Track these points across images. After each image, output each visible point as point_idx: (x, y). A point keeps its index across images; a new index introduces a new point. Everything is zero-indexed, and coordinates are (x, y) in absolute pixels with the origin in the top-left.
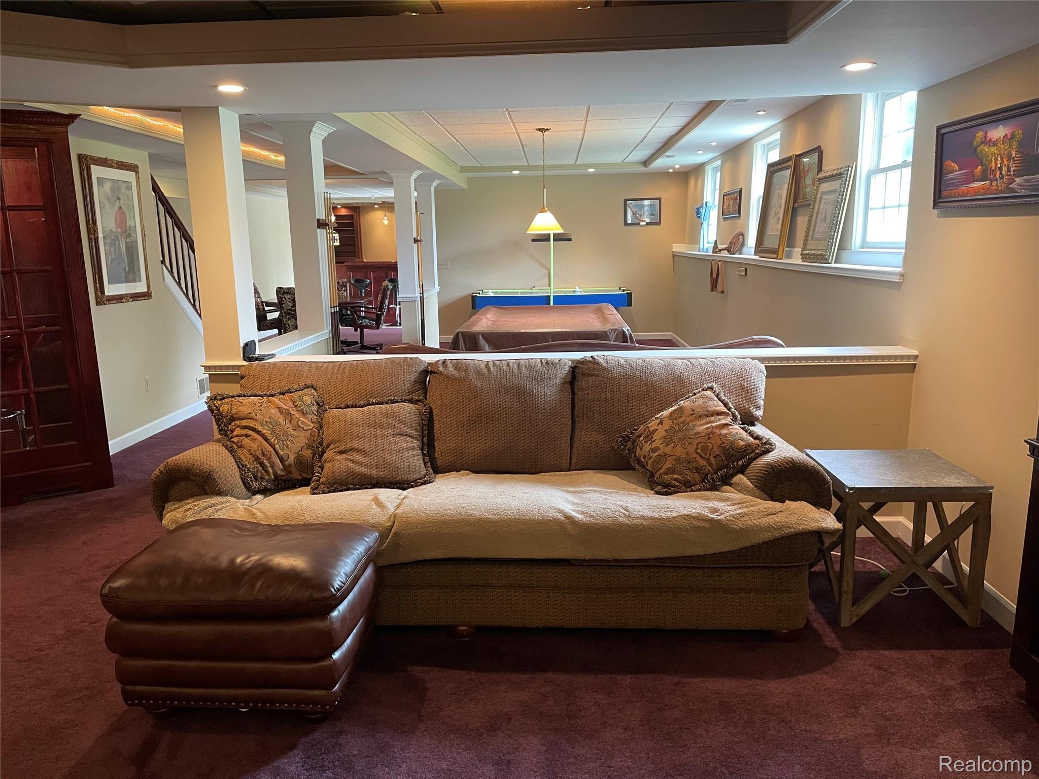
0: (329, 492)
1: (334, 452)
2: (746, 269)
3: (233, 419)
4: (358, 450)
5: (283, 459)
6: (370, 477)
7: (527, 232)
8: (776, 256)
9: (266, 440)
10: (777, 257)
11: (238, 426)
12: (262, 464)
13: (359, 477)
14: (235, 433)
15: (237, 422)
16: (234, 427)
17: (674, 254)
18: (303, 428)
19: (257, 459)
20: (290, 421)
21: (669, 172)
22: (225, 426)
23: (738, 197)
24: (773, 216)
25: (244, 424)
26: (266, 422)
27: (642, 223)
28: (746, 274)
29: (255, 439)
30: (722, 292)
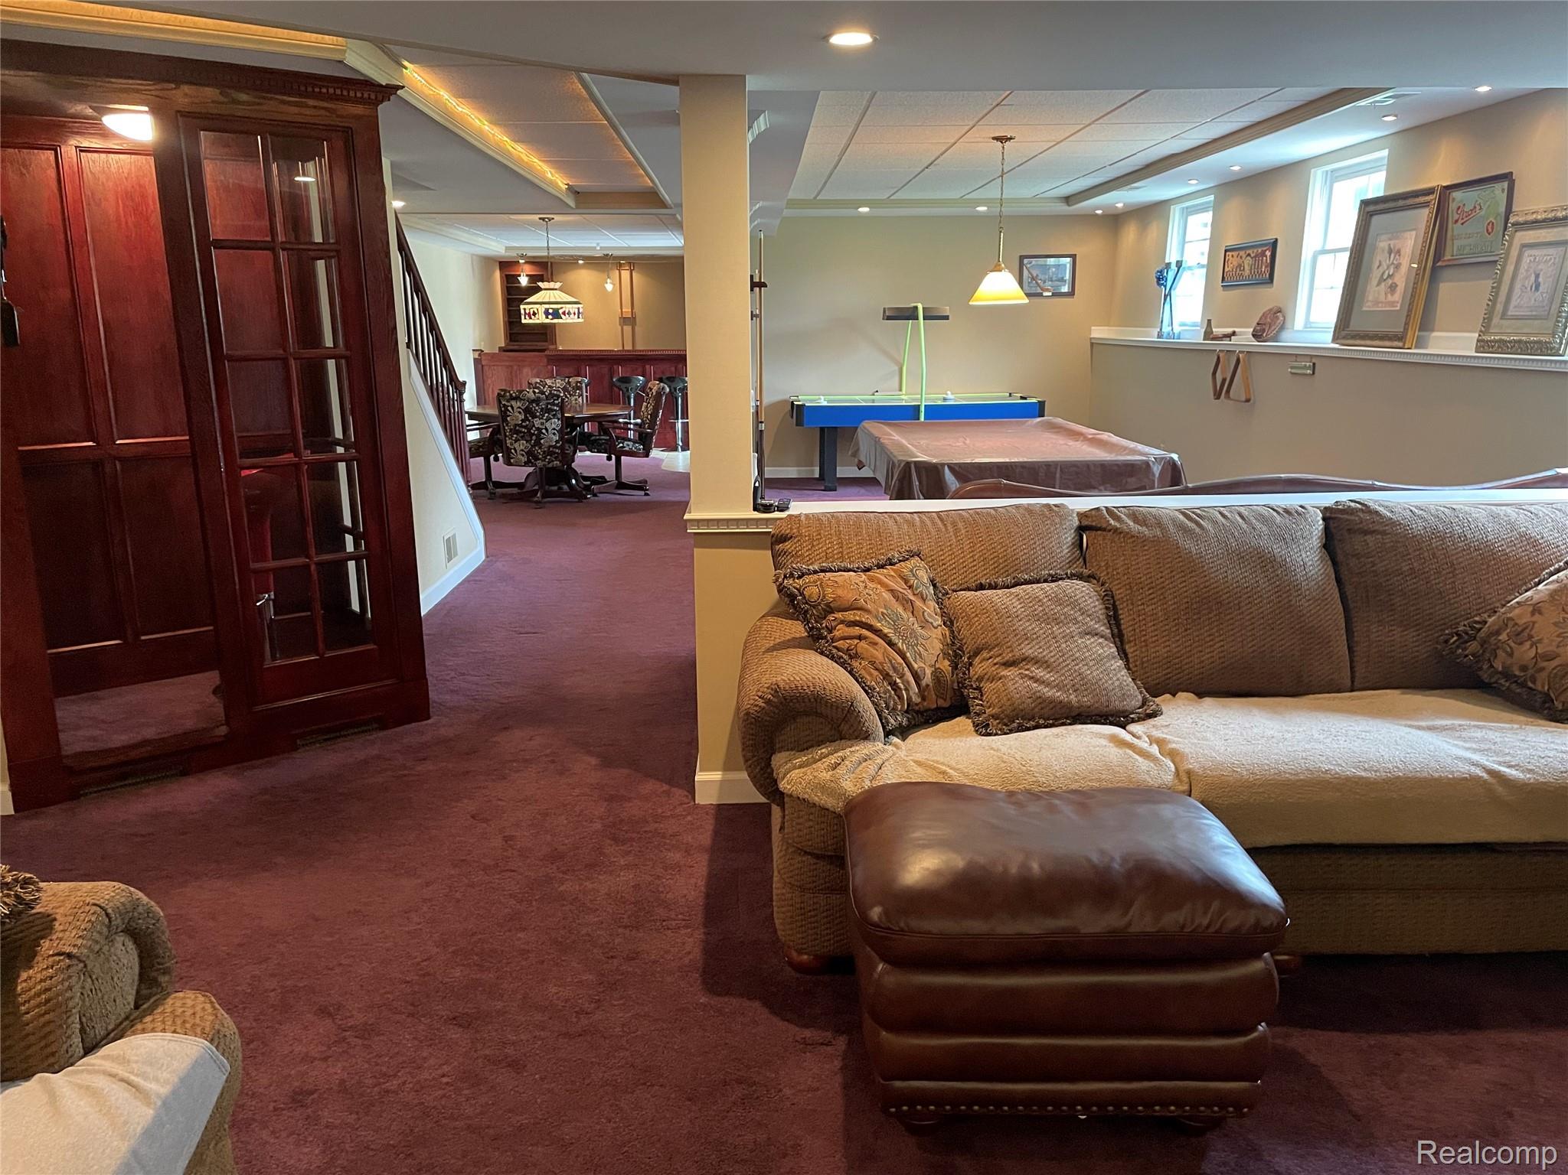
0: (1011, 731)
1: (995, 664)
2: (1314, 364)
3: (830, 610)
4: (1036, 661)
5: (919, 677)
6: (1068, 706)
7: (970, 303)
8: (1400, 344)
9: (891, 644)
10: (1404, 345)
11: (842, 622)
12: (894, 685)
13: (1051, 706)
14: (837, 633)
15: (839, 615)
16: (834, 624)
17: (1093, 341)
18: (932, 623)
19: (886, 676)
20: (913, 613)
21: (1097, 215)
22: (816, 622)
23: (1268, 253)
24: (1375, 282)
25: (852, 618)
26: (883, 613)
27: (1045, 294)
28: (1314, 373)
29: (876, 644)
30: (1248, 400)
